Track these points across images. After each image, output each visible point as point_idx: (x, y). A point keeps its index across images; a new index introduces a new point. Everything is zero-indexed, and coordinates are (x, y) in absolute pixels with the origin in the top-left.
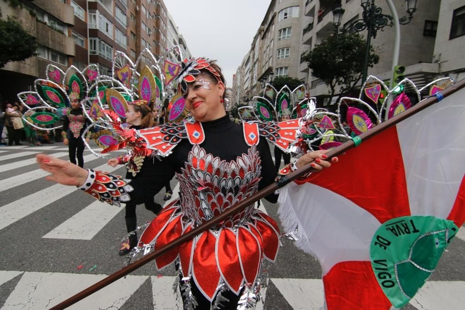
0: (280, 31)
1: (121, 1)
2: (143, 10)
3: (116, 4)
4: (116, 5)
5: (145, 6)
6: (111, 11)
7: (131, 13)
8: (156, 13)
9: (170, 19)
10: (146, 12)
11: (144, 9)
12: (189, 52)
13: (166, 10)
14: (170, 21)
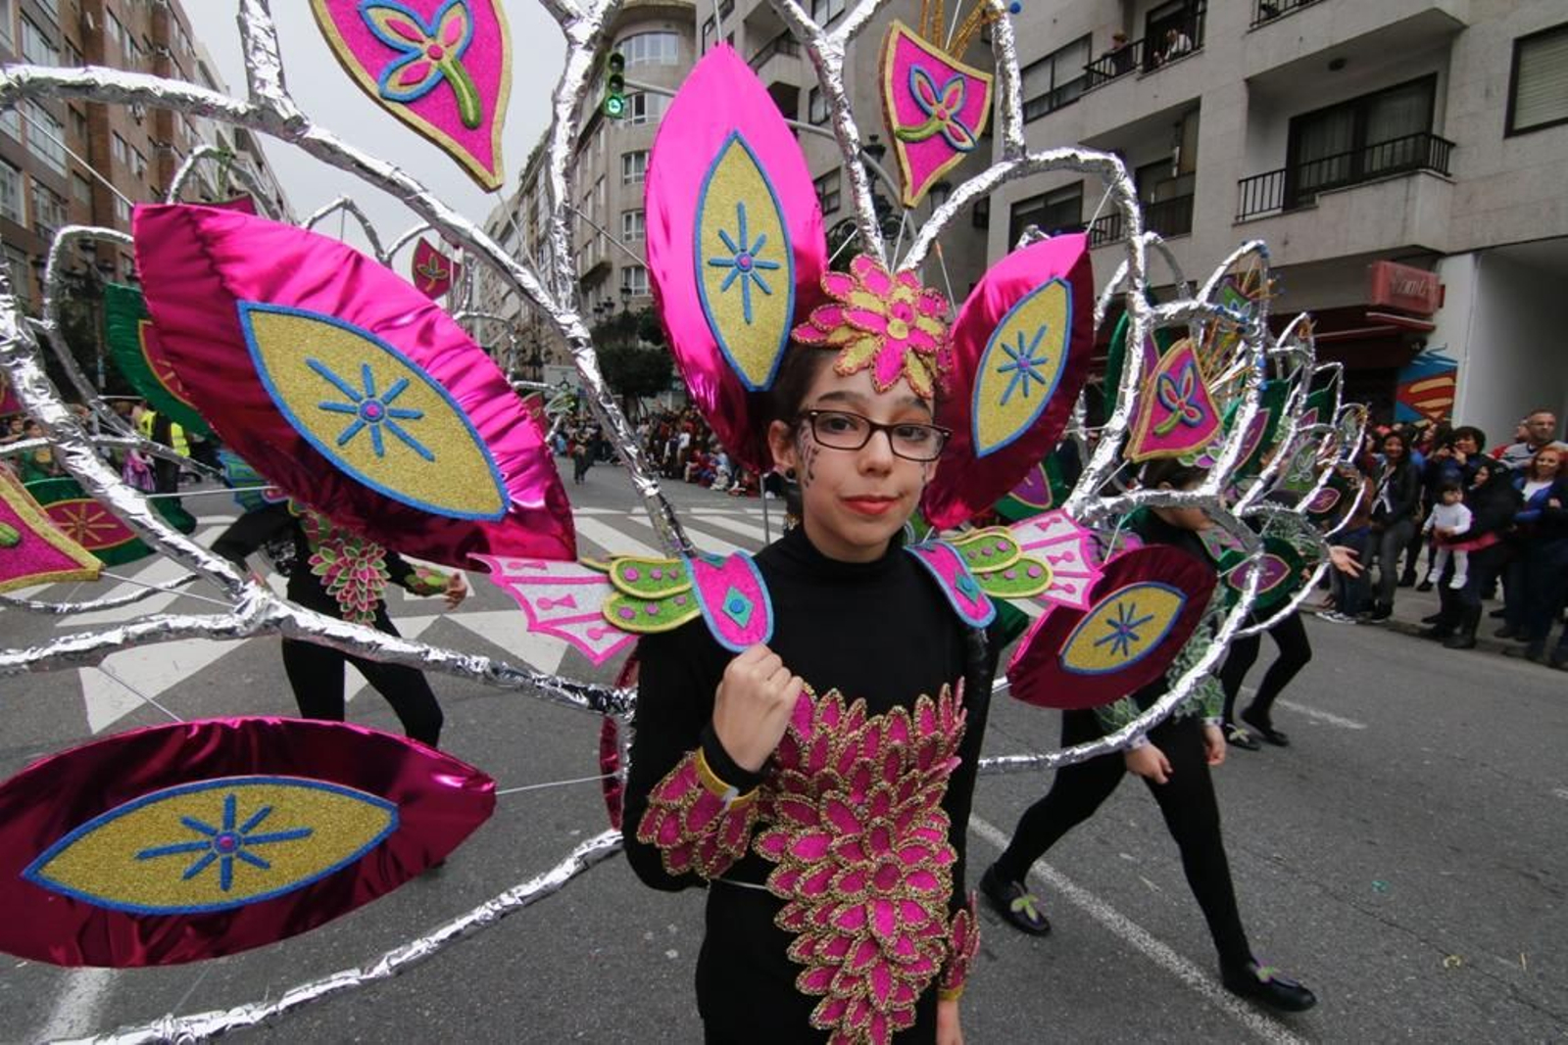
0: (627, 157)
1: (41, 4)
2: (111, 27)
3: (22, 10)
4: (25, 16)
5: (118, 16)
6: (8, 39)
7: (67, 38)
8: (150, 39)
9: (200, 57)
10: (122, 37)
11: (115, 26)
12: (274, 180)
13: (186, 30)
14: (202, 66)
